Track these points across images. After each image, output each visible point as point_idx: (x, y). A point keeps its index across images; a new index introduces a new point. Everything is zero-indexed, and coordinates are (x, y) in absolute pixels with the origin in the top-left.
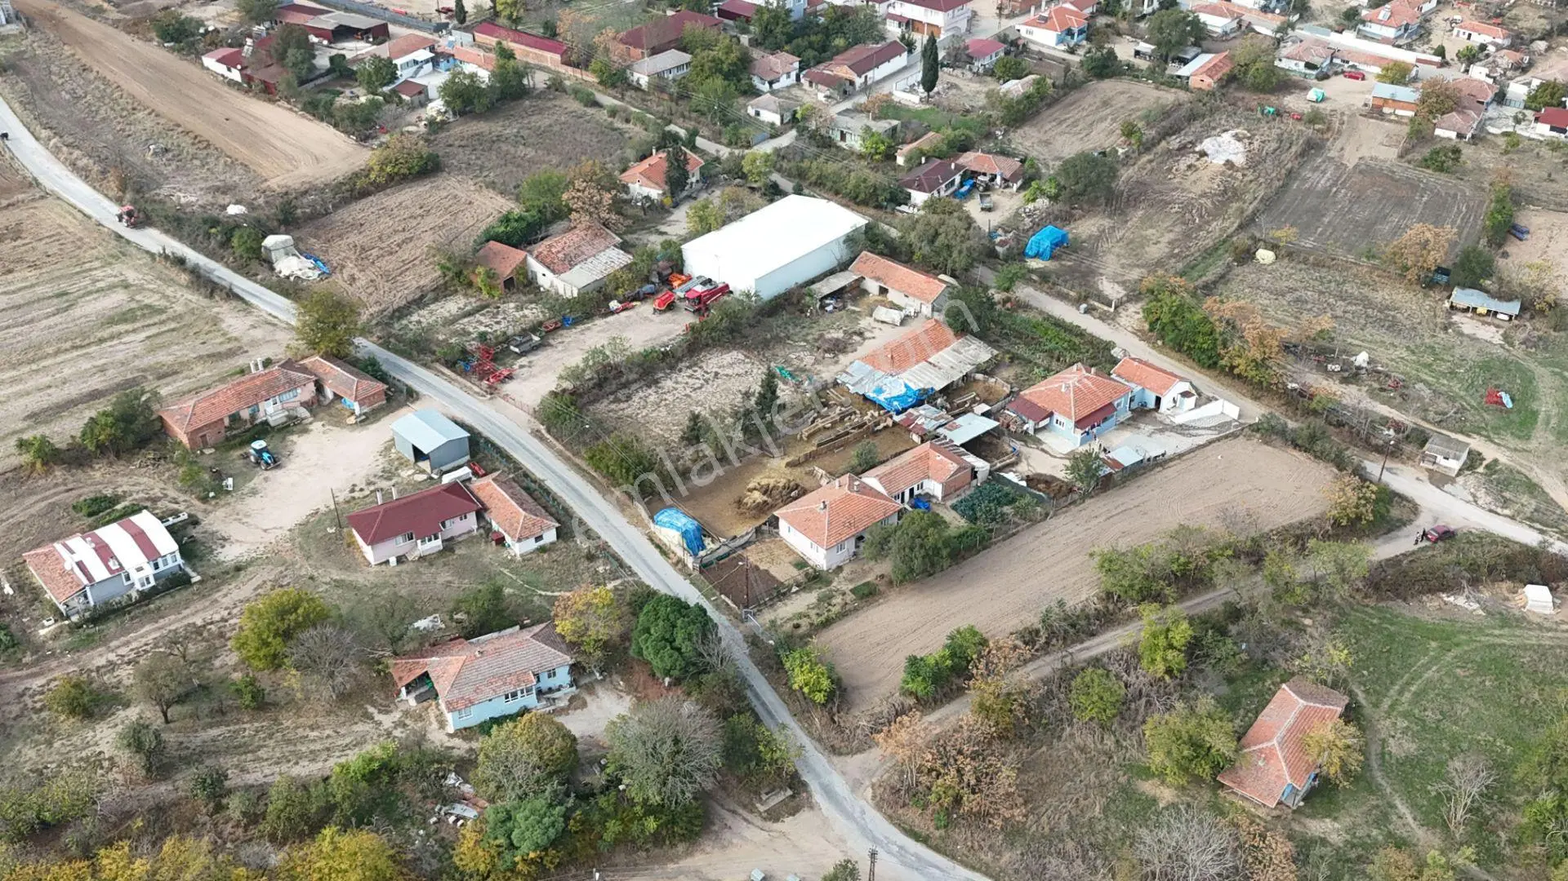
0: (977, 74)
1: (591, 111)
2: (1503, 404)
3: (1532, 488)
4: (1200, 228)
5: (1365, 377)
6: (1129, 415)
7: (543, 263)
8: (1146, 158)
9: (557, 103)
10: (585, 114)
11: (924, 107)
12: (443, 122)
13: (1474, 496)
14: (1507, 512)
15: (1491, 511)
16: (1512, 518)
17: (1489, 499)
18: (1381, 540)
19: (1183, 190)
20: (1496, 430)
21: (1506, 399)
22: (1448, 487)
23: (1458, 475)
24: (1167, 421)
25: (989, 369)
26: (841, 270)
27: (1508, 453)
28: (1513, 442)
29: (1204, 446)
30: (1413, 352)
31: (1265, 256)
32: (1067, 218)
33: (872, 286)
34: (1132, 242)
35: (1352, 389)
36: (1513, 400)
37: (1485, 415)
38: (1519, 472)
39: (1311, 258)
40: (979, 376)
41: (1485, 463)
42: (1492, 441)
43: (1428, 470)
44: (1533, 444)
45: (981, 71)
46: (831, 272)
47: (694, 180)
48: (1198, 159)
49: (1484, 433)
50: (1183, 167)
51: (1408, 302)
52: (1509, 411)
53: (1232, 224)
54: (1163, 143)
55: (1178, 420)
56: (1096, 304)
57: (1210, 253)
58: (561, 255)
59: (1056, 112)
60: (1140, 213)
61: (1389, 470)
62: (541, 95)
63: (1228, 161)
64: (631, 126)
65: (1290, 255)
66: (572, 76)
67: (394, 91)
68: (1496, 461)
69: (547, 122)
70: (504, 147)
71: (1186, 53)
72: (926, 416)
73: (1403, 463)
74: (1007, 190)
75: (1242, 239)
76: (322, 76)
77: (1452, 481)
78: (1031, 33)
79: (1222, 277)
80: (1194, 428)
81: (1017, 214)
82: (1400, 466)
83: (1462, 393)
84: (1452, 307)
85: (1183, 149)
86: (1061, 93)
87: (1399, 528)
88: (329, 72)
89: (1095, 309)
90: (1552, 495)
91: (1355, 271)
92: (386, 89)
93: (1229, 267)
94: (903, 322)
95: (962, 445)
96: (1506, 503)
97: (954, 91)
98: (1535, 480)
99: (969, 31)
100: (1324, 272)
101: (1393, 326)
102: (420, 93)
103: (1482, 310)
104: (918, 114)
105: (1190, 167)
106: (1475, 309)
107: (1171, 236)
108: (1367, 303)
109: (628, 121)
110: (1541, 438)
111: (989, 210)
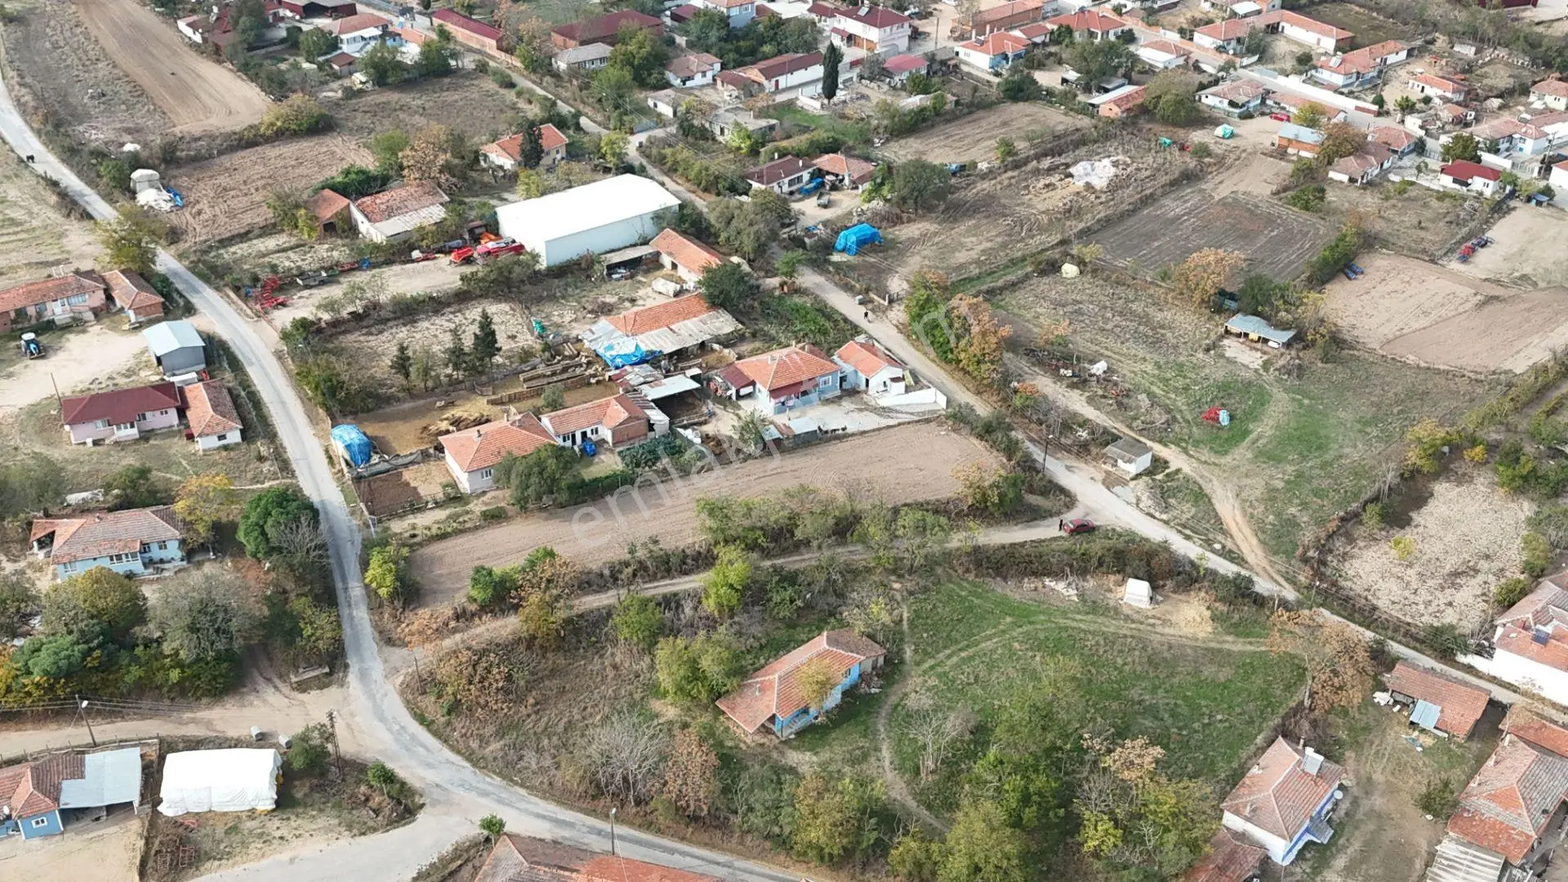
0: (894, 88)
1: (502, 91)
2: (1217, 420)
3: (1200, 497)
4: (1023, 239)
5: (1094, 384)
6: (838, 392)
7: (363, 212)
8: (1010, 174)
9: (476, 82)
10: (497, 93)
11: (822, 113)
12: (360, 91)
13: (1139, 500)
14: (1164, 517)
15: (1149, 514)
16: (1166, 522)
17: (1150, 503)
18: (1020, 526)
19: (1029, 206)
20: (1197, 443)
21: (1223, 416)
22: (1117, 489)
23: (1132, 479)
24: (873, 403)
25: (728, 342)
26: (642, 244)
27: (1195, 465)
28: (1205, 454)
29: (892, 427)
30: (1159, 367)
31: (1070, 270)
32: (896, 220)
33: (666, 260)
34: (946, 246)
35: (1075, 394)
36: (1232, 418)
37: (1194, 429)
38: (1195, 482)
39: (1114, 277)
40: (716, 346)
41: (1167, 471)
42: (1187, 453)
43: (1107, 472)
44: (1227, 460)
45: (899, 85)
46: (634, 245)
47: (559, 157)
48: (1061, 180)
49: (1184, 445)
50: (1041, 184)
51: (1185, 321)
52: (1221, 428)
53: (1055, 238)
54: (1035, 162)
55: (884, 402)
56: (876, 298)
57: (1014, 263)
58: (383, 207)
59: (951, 129)
60: (972, 222)
61: (1068, 468)
62: (468, 75)
63: (1088, 184)
64: (532, 106)
65: (1094, 271)
66: (502, 61)
67: (327, 60)
68: (1178, 471)
69: (457, 97)
70: (402, 116)
71: (1109, 82)
72: (635, 375)
73: (1086, 462)
74: (855, 192)
75: (1055, 254)
76: (275, 44)
77: (1124, 483)
78: (968, 55)
79: (1014, 284)
80: (897, 412)
81: (850, 213)
82: (1082, 465)
83: (1184, 408)
84: (1227, 332)
85: (1051, 170)
86: (966, 110)
87: (1044, 518)
88: (283, 41)
89: (871, 301)
90: (1218, 507)
91: (1152, 291)
92: (321, 59)
93: (1027, 277)
94: (676, 295)
95: (653, 401)
96: (1167, 508)
97: (863, 102)
98: (1208, 491)
99: (909, 49)
100: (1120, 290)
101: (1156, 343)
102: (350, 64)
103: (1253, 336)
104: (814, 118)
105: (1047, 186)
106: (1246, 335)
107: (989, 245)
108: (1145, 319)
109: (530, 102)
110: (1241, 453)
111: (825, 206)
